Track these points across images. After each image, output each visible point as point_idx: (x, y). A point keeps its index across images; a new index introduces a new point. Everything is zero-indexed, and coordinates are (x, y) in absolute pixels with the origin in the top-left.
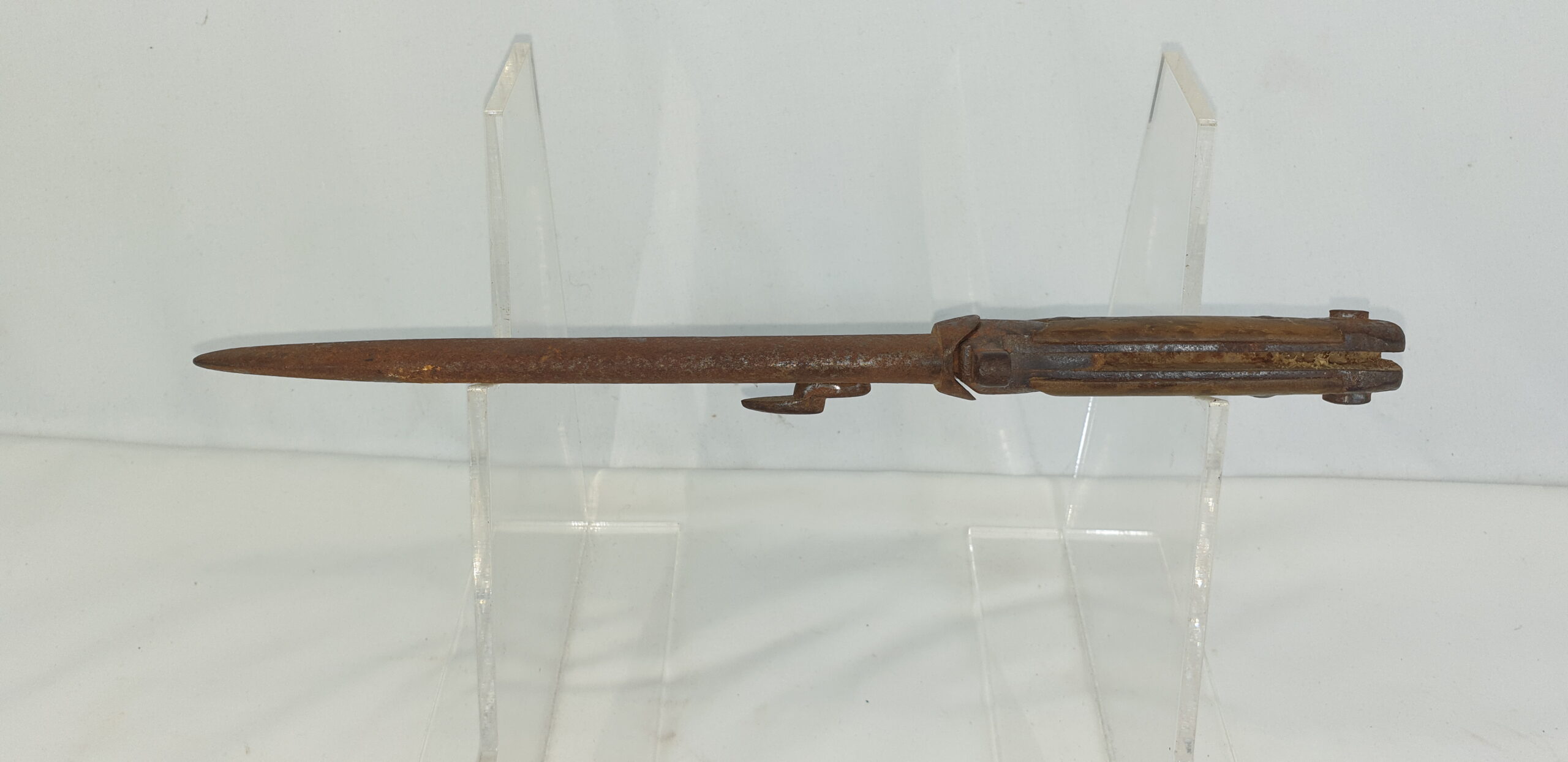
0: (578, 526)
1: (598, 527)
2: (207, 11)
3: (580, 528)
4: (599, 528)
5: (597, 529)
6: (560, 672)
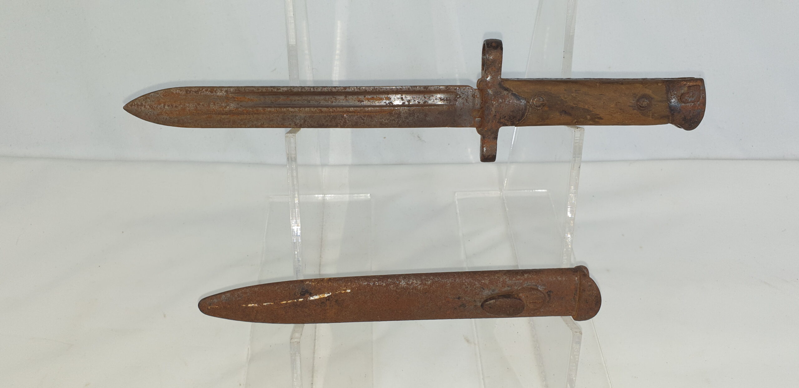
0: (319, 197)
1: (329, 197)
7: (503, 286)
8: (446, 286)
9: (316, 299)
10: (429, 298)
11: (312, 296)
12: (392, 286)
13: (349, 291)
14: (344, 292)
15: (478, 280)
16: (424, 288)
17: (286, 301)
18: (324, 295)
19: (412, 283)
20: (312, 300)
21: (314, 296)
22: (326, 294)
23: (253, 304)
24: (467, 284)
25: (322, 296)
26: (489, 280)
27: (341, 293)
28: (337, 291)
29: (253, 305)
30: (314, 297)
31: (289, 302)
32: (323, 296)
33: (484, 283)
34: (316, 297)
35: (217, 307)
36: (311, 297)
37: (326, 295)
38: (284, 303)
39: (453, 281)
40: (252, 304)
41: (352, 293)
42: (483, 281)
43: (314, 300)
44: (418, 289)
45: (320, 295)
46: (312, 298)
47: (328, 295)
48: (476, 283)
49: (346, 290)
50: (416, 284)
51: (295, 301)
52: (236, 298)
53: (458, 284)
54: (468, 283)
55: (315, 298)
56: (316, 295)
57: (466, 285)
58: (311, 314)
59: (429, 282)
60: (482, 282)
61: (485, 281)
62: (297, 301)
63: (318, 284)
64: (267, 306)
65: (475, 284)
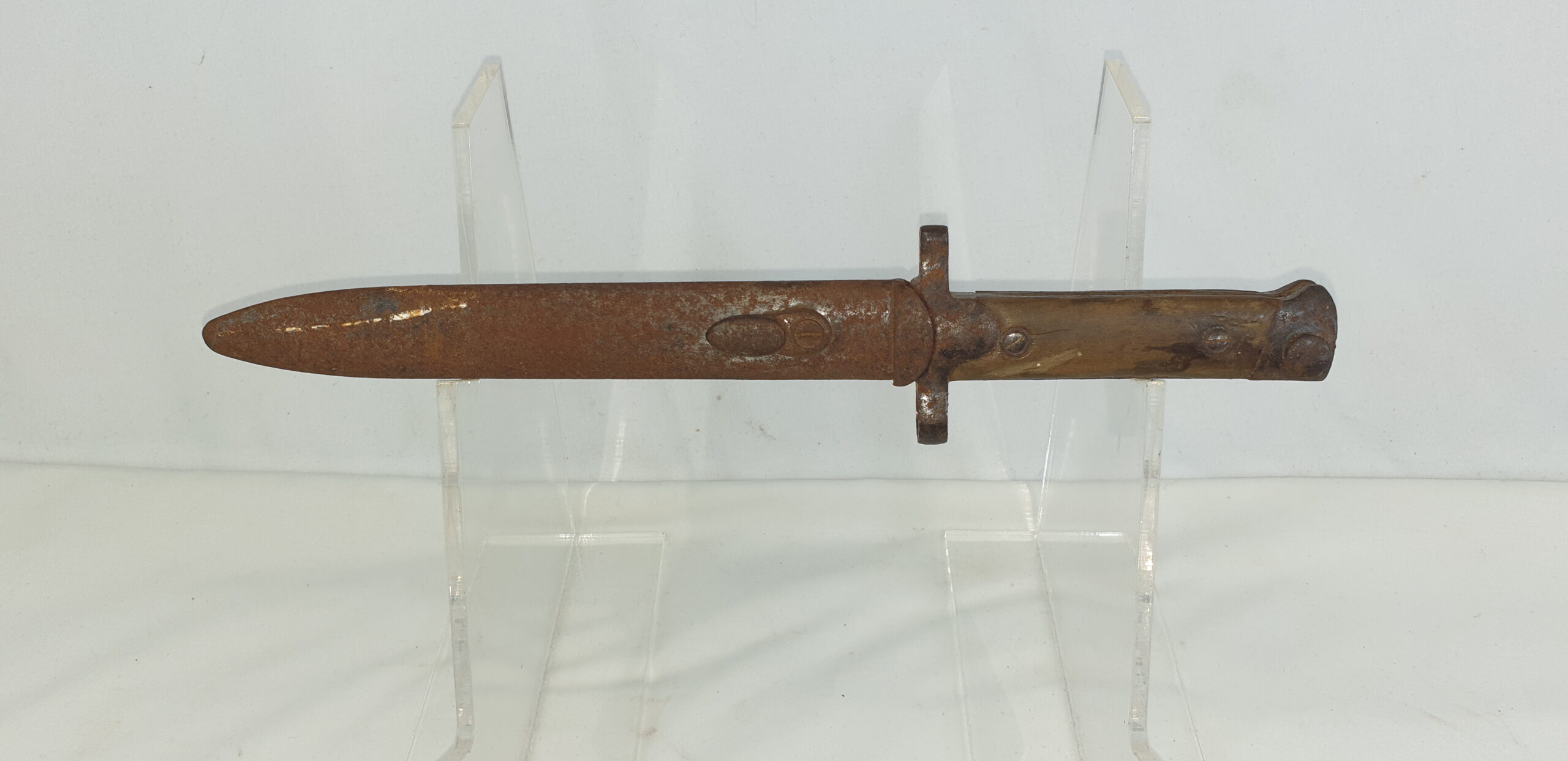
0: (565, 538)
1: (586, 538)
2: (204, 52)
3: (568, 540)
4: (587, 540)
5: (585, 541)
6: (545, 673)
7: (751, 305)
8: (644, 303)
9: (405, 319)
10: (613, 325)
11: (397, 313)
12: (544, 299)
13: (464, 306)
14: (454, 307)
15: (705, 293)
16: (604, 305)
17: (351, 322)
18: (419, 311)
19: (582, 295)
20: (398, 321)
21: (400, 313)
22: (422, 311)
23: (294, 326)
24: (683, 300)
25: (414, 314)
26: (726, 294)
27: (449, 309)
28: (442, 306)
29: (294, 328)
30: (401, 315)
31: (356, 323)
32: (418, 315)
33: (715, 298)
34: (405, 316)
35: (233, 334)
36: (395, 316)
37: (422, 313)
38: (347, 327)
39: (658, 294)
40: (292, 327)
41: (470, 309)
42: (714, 296)
43: (400, 321)
44: (593, 306)
45: (412, 313)
46: (396, 318)
47: (427, 312)
48: (702, 298)
49: (458, 304)
50: (589, 296)
51: (368, 321)
52: (266, 315)
53: (667, 299)
54: (686, 298)
55: (402, 317)
56: (404, 311)
57: (682, 302)
58: (395, 351)
59: (614, 295)
60: (712, 297)
61: (717, 295)
62: (370, 322)
63: (410, 292)
64: (317, 331)
65: (699, 301)
